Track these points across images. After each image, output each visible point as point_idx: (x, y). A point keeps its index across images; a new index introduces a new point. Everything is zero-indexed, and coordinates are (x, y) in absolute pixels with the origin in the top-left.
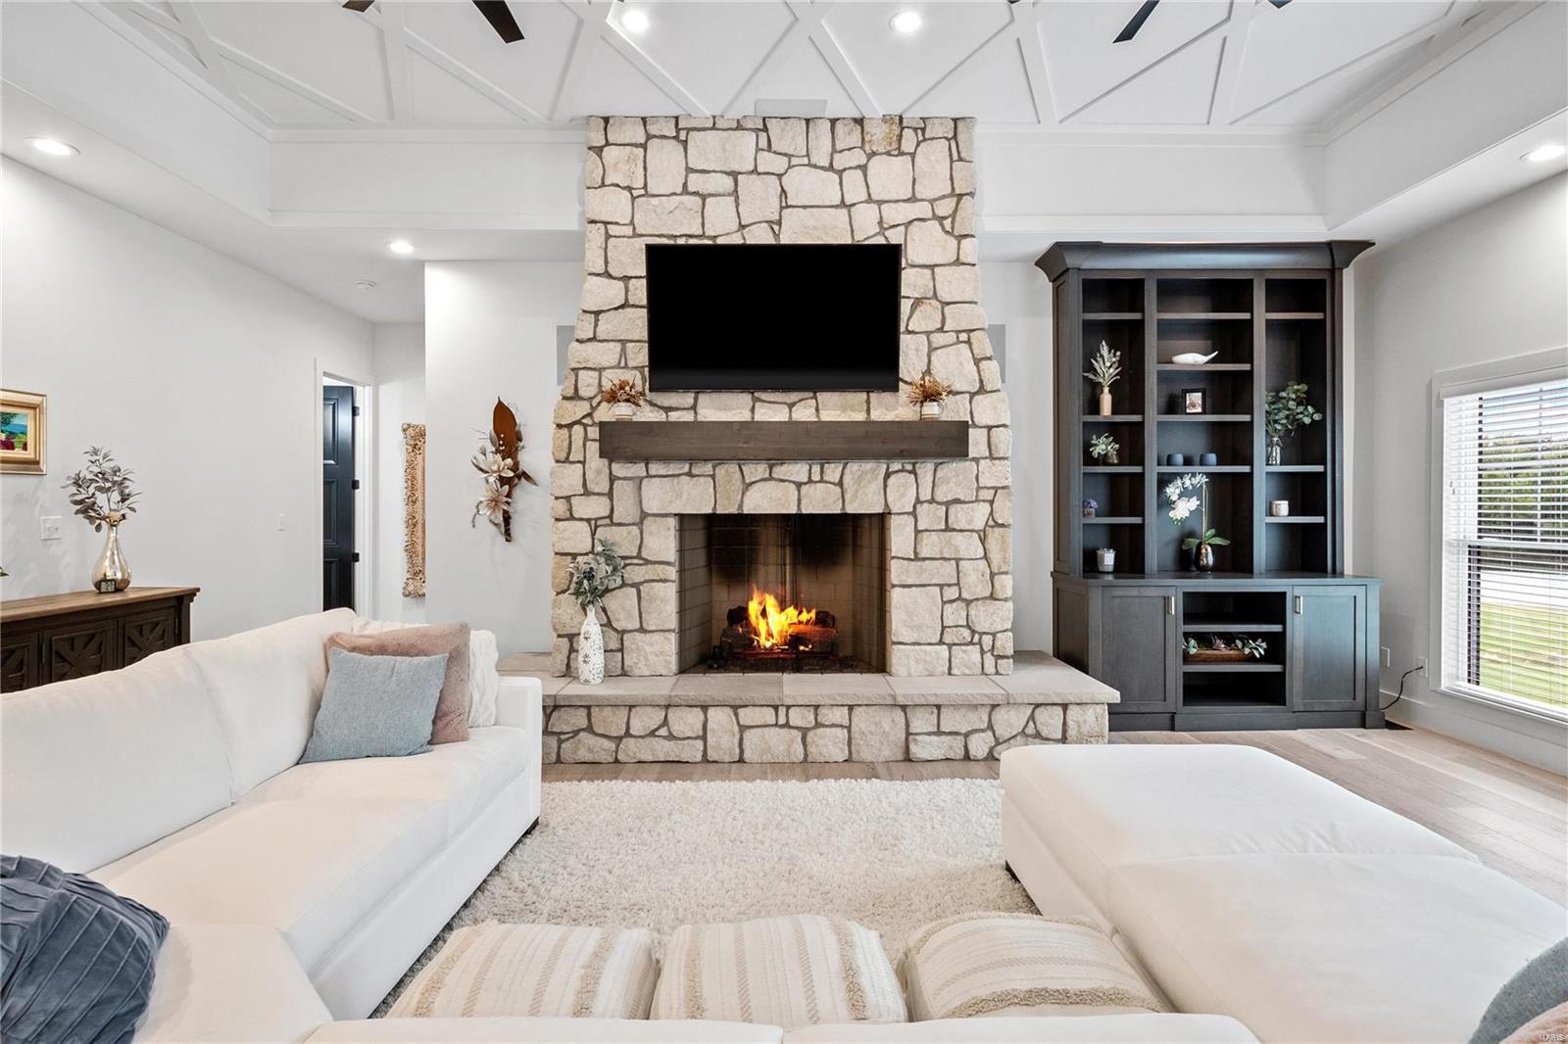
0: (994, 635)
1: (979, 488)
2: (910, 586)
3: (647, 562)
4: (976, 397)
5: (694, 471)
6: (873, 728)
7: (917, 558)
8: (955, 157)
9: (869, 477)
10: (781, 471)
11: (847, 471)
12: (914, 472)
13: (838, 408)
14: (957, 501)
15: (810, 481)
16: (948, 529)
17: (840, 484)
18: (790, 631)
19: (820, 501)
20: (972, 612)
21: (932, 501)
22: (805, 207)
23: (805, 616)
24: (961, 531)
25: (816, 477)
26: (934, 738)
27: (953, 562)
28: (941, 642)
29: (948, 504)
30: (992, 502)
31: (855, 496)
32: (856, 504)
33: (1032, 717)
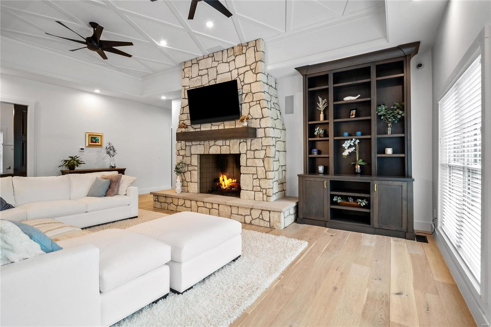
0: (266, 189)
1: (262, 146)
2: (245, 174)
3: (192, 166)
4: (262, 119)
5: (201, 144)
6: (223, 211)
7: (247, 166)
8: (256, 51)
9: (235, 144)
10: (217, 143)
11: (230, 142)
12: (246, 142)
13: (228, 125)
14: (257, 150)
15: (223, 145)
16: (255, 158)
17: (229, 146)
18: (230, 185)
19: (225, 151)
20: (260, 182)
21: (250, 150)
22: (222, 74)
23: (234, 181)
24: (258, 158)
25: (224, 144)
27: (255, 167)
28: (253, 190)
29: (254, 151)
30: (266, 150)
31: (232, 149)
32: (232, 151)
33: (261, 213)
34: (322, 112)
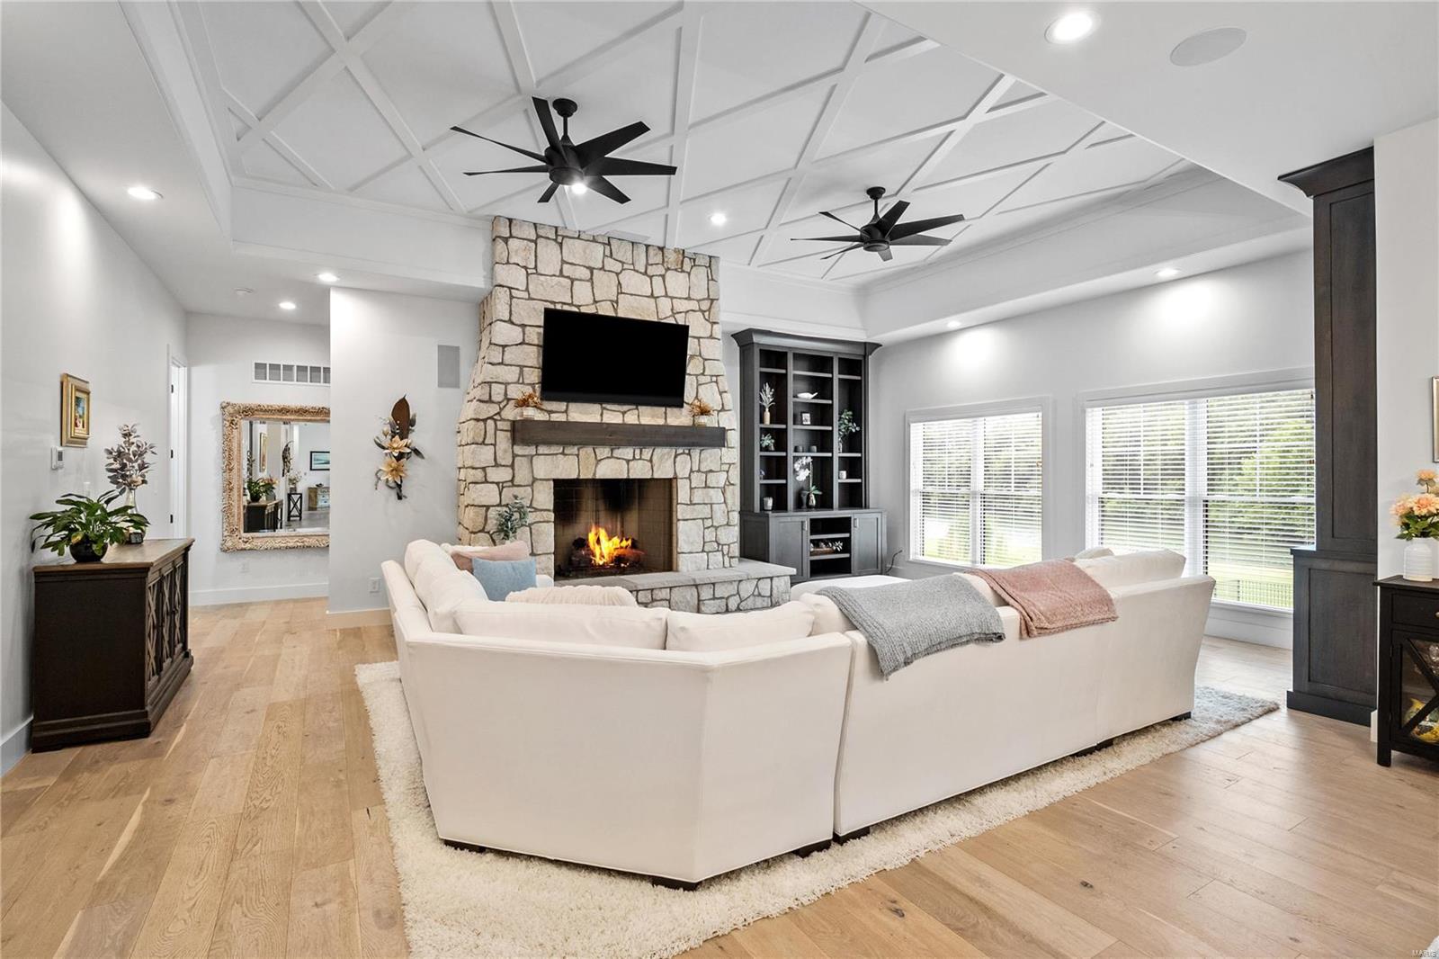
0: (729, 545)
1: (722, 464)
2: (687, 520)
3: (536, 510)
4: (721, 413)
5: (566, 452)
6: (681, 599)
7: (691, 504)
8: (710, 277)
9: (666, 457)
10: (618, 453)
11: (655, 453)
12: (689, 454)
13: (649, 416)
14: (711, 471)
15: (634, 459)
16: (707, 487)
17: (651, 461)
18: (614, 553)
19: (640, 471)
20: (718, 533)
21: (699, 471)
22: (632, 295)
23: (624, 544)
24: (714, 488)
25: (638, 457)
26: (712, 601)
27: (709, 506)
28: (703, 551)
29: (706, 473)
30: (727, 472)
31: (658, 468)
32: (659, 472)
33: (757, 586)
34: (767, 410)
